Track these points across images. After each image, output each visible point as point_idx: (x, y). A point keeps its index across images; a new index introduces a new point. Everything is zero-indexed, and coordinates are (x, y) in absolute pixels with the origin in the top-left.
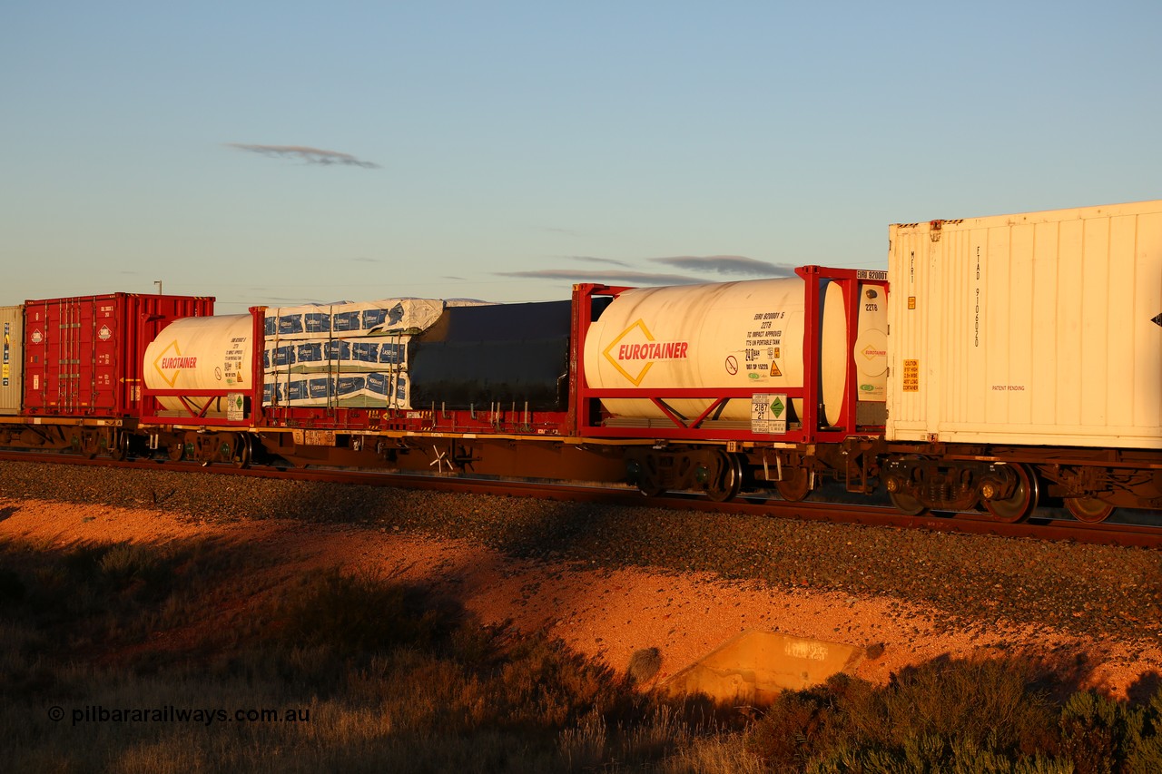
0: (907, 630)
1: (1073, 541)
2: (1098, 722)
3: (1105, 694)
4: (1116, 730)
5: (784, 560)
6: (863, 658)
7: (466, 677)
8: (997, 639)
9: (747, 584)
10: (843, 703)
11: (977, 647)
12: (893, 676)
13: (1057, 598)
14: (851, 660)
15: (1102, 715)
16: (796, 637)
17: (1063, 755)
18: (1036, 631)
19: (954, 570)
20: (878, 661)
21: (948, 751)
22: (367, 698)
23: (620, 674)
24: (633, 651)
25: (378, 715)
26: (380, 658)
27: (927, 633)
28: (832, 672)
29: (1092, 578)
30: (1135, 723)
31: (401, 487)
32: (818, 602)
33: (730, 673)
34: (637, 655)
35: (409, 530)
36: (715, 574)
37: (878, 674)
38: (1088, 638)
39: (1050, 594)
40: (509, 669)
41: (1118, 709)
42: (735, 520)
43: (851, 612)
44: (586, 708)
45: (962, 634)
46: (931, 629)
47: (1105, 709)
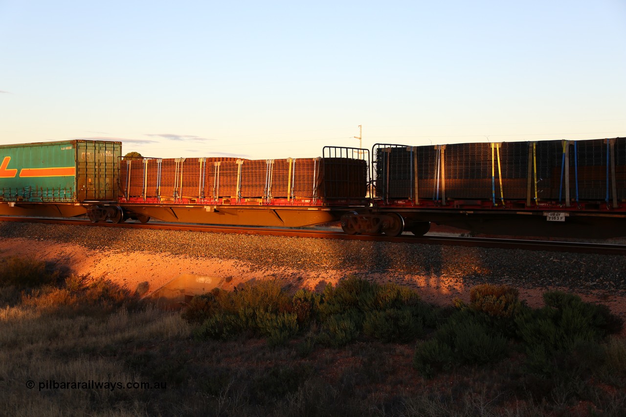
0: (240, 271)
1: (298, 237)
2: (306, 300)
3: (308, 289)
4: (311, 302)
5: (196, 247)
6: (225, 282)
7: (71, 296)
8: (272, 273)
9: (182, 256)
10: (217, 298)
11: (265, 276)
12: (235, 288)
13: (292, 257)
14: (220, 283)
15: (307, 297)
16: (200, 276)
17: (294, 312)
18: (285, 269)
19: (257, 249)
20: (230, 283)
21: (254, 313)
22: (30, 306)
23: (133, 292)
24: (138, 283)
25: (35, 312)
26: (36, 290)
27: (247, 272)
28: (213, 288)
29: (304, 250)
30: (317, 300)
31: (43, 223)
32: (208, 262)
33: (175, 290)
34: (140, 285)
35: (47, 240)
36: (169, 253)
37: (230, 288)
38: (302, 271)
39: (290, 256)
40: (89, 292)
41: (312, 295)
42: (177, 233)
43: (220, 265)
44: (119, 305)
45: (260, 271)
46: (249, 270)
47: (309, 295)
